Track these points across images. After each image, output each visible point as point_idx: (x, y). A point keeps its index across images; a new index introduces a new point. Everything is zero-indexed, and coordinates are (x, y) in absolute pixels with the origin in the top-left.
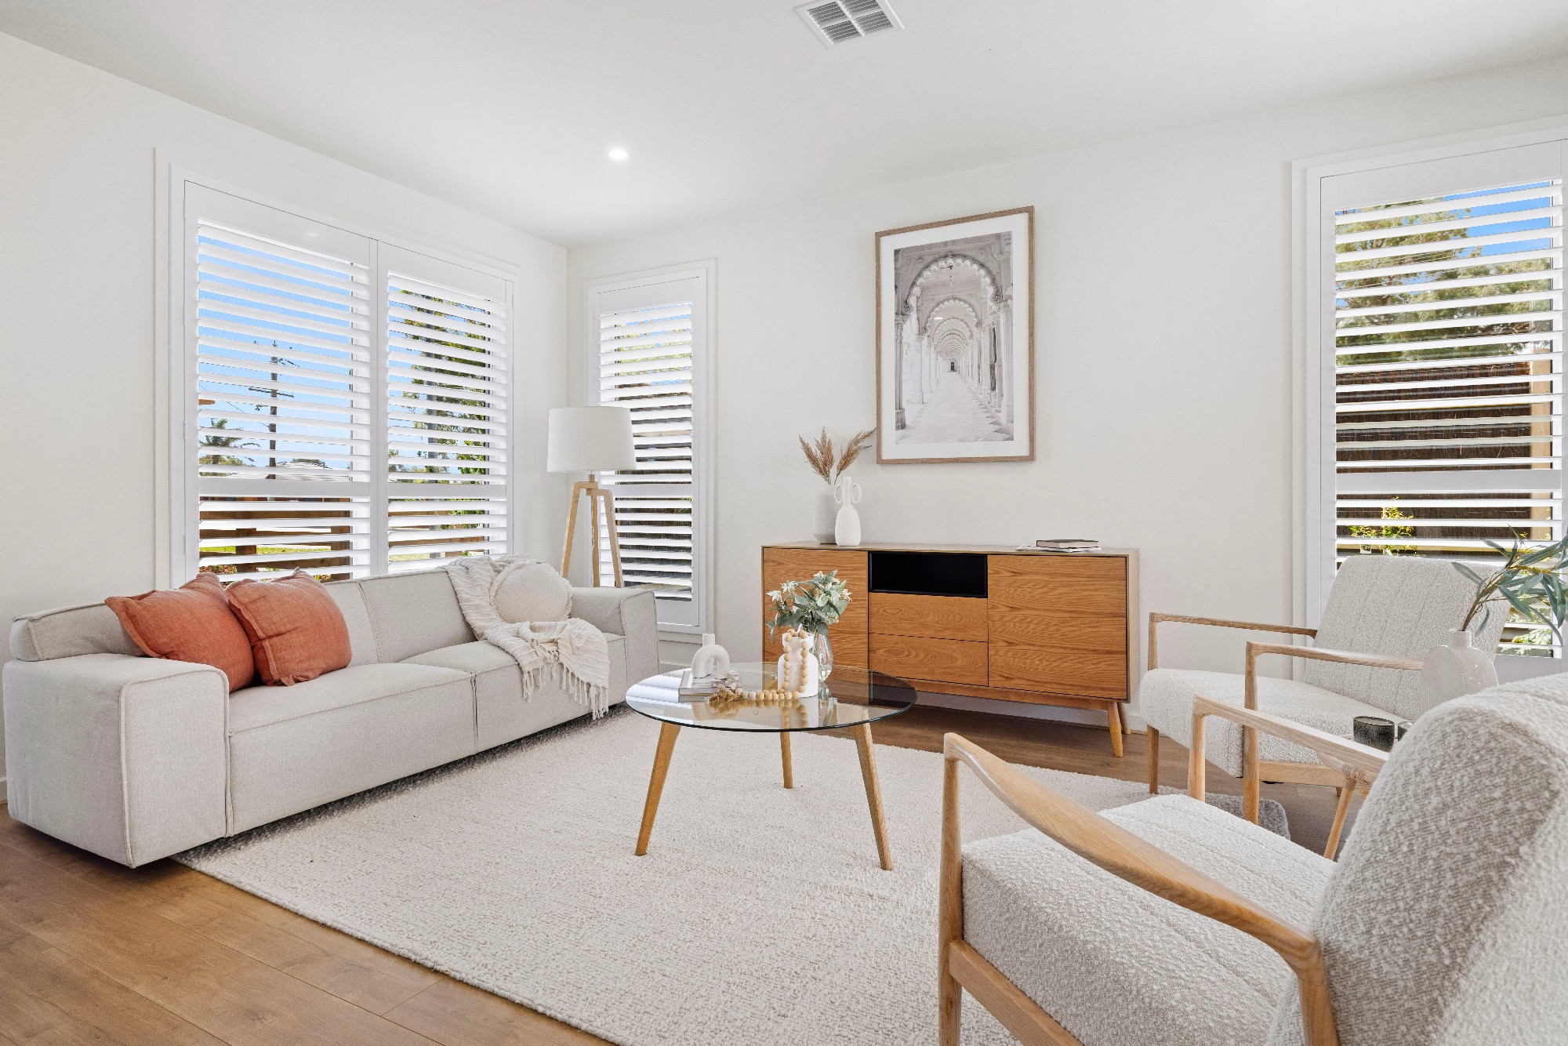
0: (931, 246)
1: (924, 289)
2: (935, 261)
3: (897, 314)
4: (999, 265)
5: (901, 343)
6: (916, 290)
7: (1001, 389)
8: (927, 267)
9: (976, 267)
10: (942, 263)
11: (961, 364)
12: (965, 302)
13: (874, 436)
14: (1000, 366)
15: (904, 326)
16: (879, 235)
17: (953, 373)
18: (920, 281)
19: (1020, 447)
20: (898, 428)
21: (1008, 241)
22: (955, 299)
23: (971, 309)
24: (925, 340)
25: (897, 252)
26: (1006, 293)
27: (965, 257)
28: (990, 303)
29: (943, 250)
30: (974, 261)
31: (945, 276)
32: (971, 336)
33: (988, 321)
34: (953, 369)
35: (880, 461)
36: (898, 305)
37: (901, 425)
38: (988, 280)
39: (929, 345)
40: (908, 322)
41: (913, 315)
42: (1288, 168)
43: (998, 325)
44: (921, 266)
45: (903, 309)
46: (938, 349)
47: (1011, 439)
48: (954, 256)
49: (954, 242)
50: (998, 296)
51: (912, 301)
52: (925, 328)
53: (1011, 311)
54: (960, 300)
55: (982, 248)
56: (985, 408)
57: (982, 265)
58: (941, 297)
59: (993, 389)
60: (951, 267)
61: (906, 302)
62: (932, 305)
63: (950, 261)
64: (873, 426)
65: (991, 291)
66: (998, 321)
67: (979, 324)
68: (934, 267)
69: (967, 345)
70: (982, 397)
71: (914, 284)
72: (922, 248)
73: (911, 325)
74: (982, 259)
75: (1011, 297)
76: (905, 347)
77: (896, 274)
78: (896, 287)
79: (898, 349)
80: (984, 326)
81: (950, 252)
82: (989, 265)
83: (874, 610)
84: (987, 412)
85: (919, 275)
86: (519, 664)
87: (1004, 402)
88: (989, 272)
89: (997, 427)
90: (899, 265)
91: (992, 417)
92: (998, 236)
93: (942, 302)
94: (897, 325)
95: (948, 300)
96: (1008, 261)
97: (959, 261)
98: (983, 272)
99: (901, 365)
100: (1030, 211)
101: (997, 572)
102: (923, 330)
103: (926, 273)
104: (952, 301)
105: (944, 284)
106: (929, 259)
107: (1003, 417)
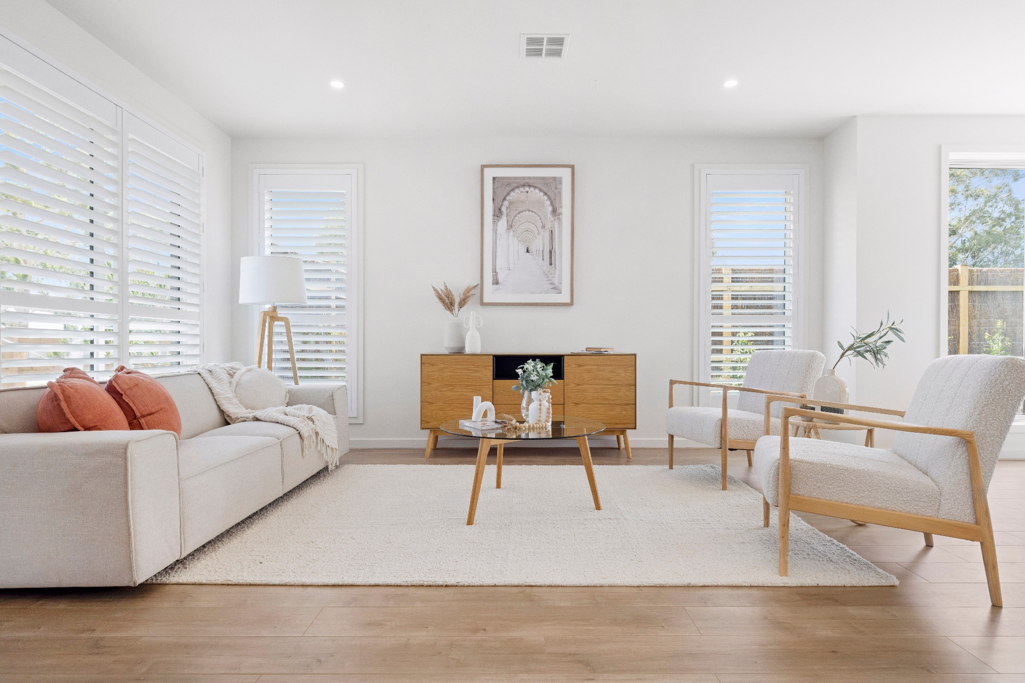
0: (515, 178)
1: (510, 203)
2: (518, 187)
3: (494, 215)
4: (555, 194)
5: (496, 233)
6: (506, 203)
7: (555, 265)
8: (513, 190)
9: (542, 194)
10: (522, 189)
11: (532, 249)
12: (535, 213)
13: (479, 288)
14: (555, 252)
15: (498, 224)
16: (483, 167)
17: (528, 254)
18: (508, 198)
19: (565, 298)
20: (493, 284)
21: (560, 182)
22: (529, 211)
23: (538, 218)
24: (511, 233)
25: (494, 178)
26: (558, 211)
27: (535, 187)
28: (550, 216)
29: (523, 182)
30: (541, 190)
31: (523, 197)
32: (538, 234)
33: (549, 226)
34: (528, 251)
35: (483, 304)
36: (494, 211)
37: (496, 282)
38: (549, 202)
39: (514, 236)
40: (501, 221)
41: (504, 218)
42: (693, 166)
43: (554, 229)
44: (509, 189)
45: (498, 213)
46: (519, 239)
47: (560, 293)
48: (530, 186)
49: (529, 178)
50: (554, 211)
51: (504, 209)
52: (511, 227)
53: (561, 221)
54: (532, 212)
55: (546, 184)
56: (546, 275)
57: (545, 194)
58: (520, 209)
59: (551, 264)
60: (527, 192)
61: (500, 209)
62: (516, 213)
63: (527, 189)
64: (478, 281)
65: (550, 209)
66: (554, 227)
67: (543, 227)
68: (517, 191)
69: (536, 238)
70: (544, 268)
71: (504, 199)
72: (510, 178)
73: (503, 223)
74: (545, 190)
75: (561, 214)
76: (499, 236)
77: (493, 192)
78: (493, 200)
79: (495, 236)
80: (546, 228)
81: (526, 183)
82: (549, 194)
83: (496, 390)
84: (547, 277)
85: (508, 194)
86: (299, 433)
87: (557, 272)
88: (549, 198)
89: (553, 286)
90: (495, 187)
91: (550, 280)
92: (555, 178)
93: (522, 212)
94: (494, 222)
95: (525, 211)
96: (560, 193)
97: (532, 189)
98: (546, 198)
99: (496, 246)
100: (572, 167)
101: (569, 365)
102: (510, 227)
103: (512, 194)
104: (527, 212)
105: (523, 202)
106: (515, 185)
107: (556, 281)
